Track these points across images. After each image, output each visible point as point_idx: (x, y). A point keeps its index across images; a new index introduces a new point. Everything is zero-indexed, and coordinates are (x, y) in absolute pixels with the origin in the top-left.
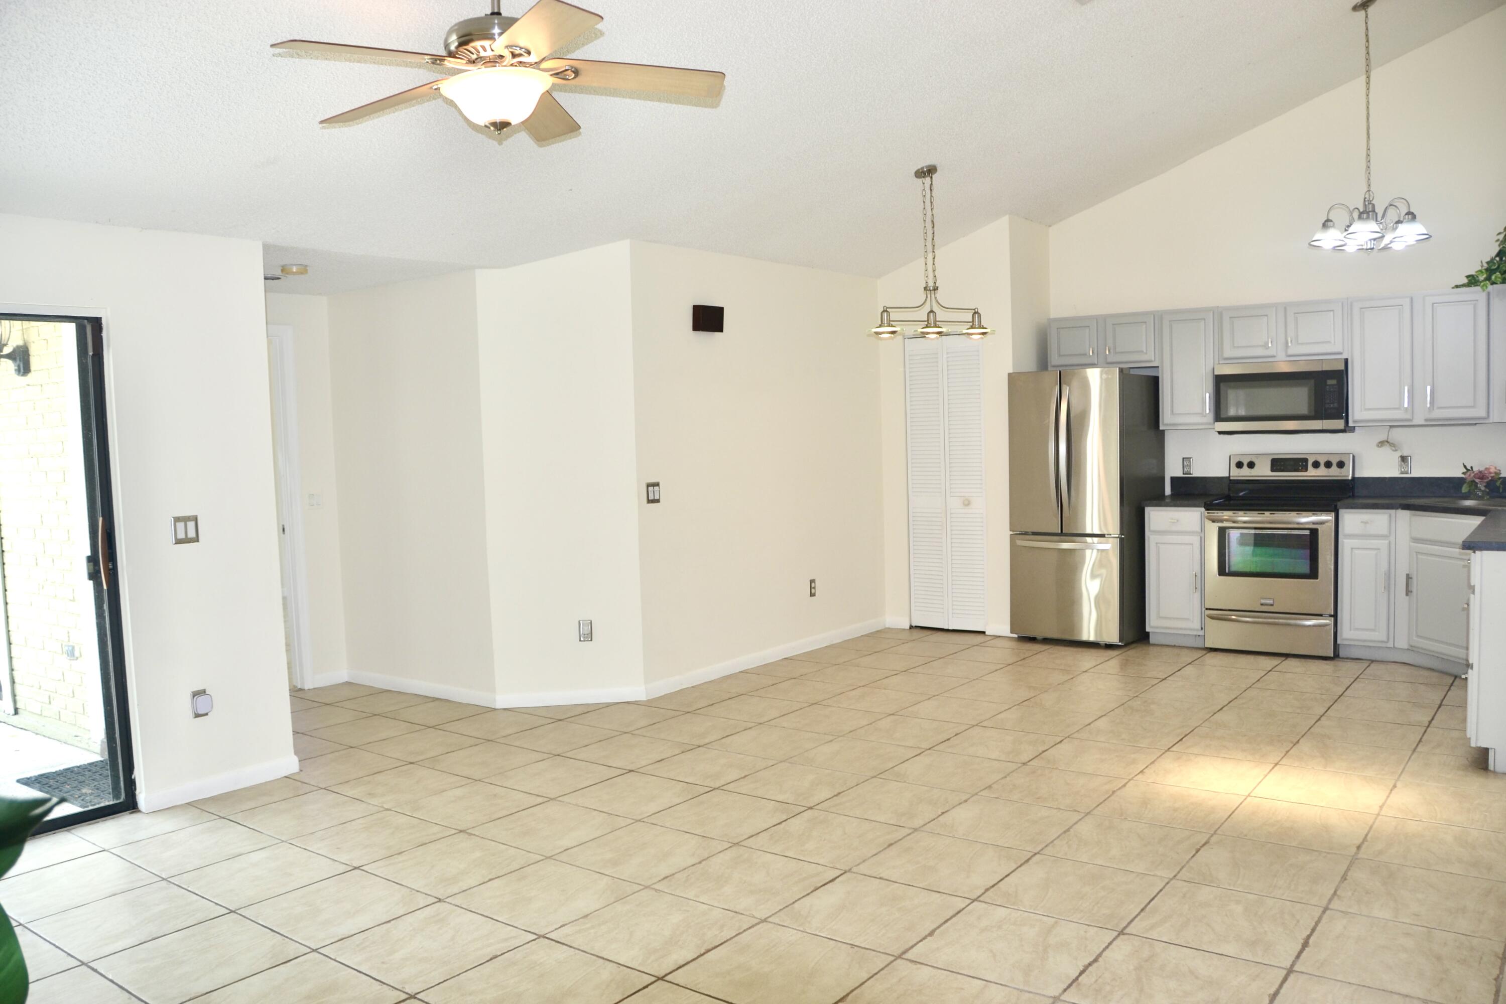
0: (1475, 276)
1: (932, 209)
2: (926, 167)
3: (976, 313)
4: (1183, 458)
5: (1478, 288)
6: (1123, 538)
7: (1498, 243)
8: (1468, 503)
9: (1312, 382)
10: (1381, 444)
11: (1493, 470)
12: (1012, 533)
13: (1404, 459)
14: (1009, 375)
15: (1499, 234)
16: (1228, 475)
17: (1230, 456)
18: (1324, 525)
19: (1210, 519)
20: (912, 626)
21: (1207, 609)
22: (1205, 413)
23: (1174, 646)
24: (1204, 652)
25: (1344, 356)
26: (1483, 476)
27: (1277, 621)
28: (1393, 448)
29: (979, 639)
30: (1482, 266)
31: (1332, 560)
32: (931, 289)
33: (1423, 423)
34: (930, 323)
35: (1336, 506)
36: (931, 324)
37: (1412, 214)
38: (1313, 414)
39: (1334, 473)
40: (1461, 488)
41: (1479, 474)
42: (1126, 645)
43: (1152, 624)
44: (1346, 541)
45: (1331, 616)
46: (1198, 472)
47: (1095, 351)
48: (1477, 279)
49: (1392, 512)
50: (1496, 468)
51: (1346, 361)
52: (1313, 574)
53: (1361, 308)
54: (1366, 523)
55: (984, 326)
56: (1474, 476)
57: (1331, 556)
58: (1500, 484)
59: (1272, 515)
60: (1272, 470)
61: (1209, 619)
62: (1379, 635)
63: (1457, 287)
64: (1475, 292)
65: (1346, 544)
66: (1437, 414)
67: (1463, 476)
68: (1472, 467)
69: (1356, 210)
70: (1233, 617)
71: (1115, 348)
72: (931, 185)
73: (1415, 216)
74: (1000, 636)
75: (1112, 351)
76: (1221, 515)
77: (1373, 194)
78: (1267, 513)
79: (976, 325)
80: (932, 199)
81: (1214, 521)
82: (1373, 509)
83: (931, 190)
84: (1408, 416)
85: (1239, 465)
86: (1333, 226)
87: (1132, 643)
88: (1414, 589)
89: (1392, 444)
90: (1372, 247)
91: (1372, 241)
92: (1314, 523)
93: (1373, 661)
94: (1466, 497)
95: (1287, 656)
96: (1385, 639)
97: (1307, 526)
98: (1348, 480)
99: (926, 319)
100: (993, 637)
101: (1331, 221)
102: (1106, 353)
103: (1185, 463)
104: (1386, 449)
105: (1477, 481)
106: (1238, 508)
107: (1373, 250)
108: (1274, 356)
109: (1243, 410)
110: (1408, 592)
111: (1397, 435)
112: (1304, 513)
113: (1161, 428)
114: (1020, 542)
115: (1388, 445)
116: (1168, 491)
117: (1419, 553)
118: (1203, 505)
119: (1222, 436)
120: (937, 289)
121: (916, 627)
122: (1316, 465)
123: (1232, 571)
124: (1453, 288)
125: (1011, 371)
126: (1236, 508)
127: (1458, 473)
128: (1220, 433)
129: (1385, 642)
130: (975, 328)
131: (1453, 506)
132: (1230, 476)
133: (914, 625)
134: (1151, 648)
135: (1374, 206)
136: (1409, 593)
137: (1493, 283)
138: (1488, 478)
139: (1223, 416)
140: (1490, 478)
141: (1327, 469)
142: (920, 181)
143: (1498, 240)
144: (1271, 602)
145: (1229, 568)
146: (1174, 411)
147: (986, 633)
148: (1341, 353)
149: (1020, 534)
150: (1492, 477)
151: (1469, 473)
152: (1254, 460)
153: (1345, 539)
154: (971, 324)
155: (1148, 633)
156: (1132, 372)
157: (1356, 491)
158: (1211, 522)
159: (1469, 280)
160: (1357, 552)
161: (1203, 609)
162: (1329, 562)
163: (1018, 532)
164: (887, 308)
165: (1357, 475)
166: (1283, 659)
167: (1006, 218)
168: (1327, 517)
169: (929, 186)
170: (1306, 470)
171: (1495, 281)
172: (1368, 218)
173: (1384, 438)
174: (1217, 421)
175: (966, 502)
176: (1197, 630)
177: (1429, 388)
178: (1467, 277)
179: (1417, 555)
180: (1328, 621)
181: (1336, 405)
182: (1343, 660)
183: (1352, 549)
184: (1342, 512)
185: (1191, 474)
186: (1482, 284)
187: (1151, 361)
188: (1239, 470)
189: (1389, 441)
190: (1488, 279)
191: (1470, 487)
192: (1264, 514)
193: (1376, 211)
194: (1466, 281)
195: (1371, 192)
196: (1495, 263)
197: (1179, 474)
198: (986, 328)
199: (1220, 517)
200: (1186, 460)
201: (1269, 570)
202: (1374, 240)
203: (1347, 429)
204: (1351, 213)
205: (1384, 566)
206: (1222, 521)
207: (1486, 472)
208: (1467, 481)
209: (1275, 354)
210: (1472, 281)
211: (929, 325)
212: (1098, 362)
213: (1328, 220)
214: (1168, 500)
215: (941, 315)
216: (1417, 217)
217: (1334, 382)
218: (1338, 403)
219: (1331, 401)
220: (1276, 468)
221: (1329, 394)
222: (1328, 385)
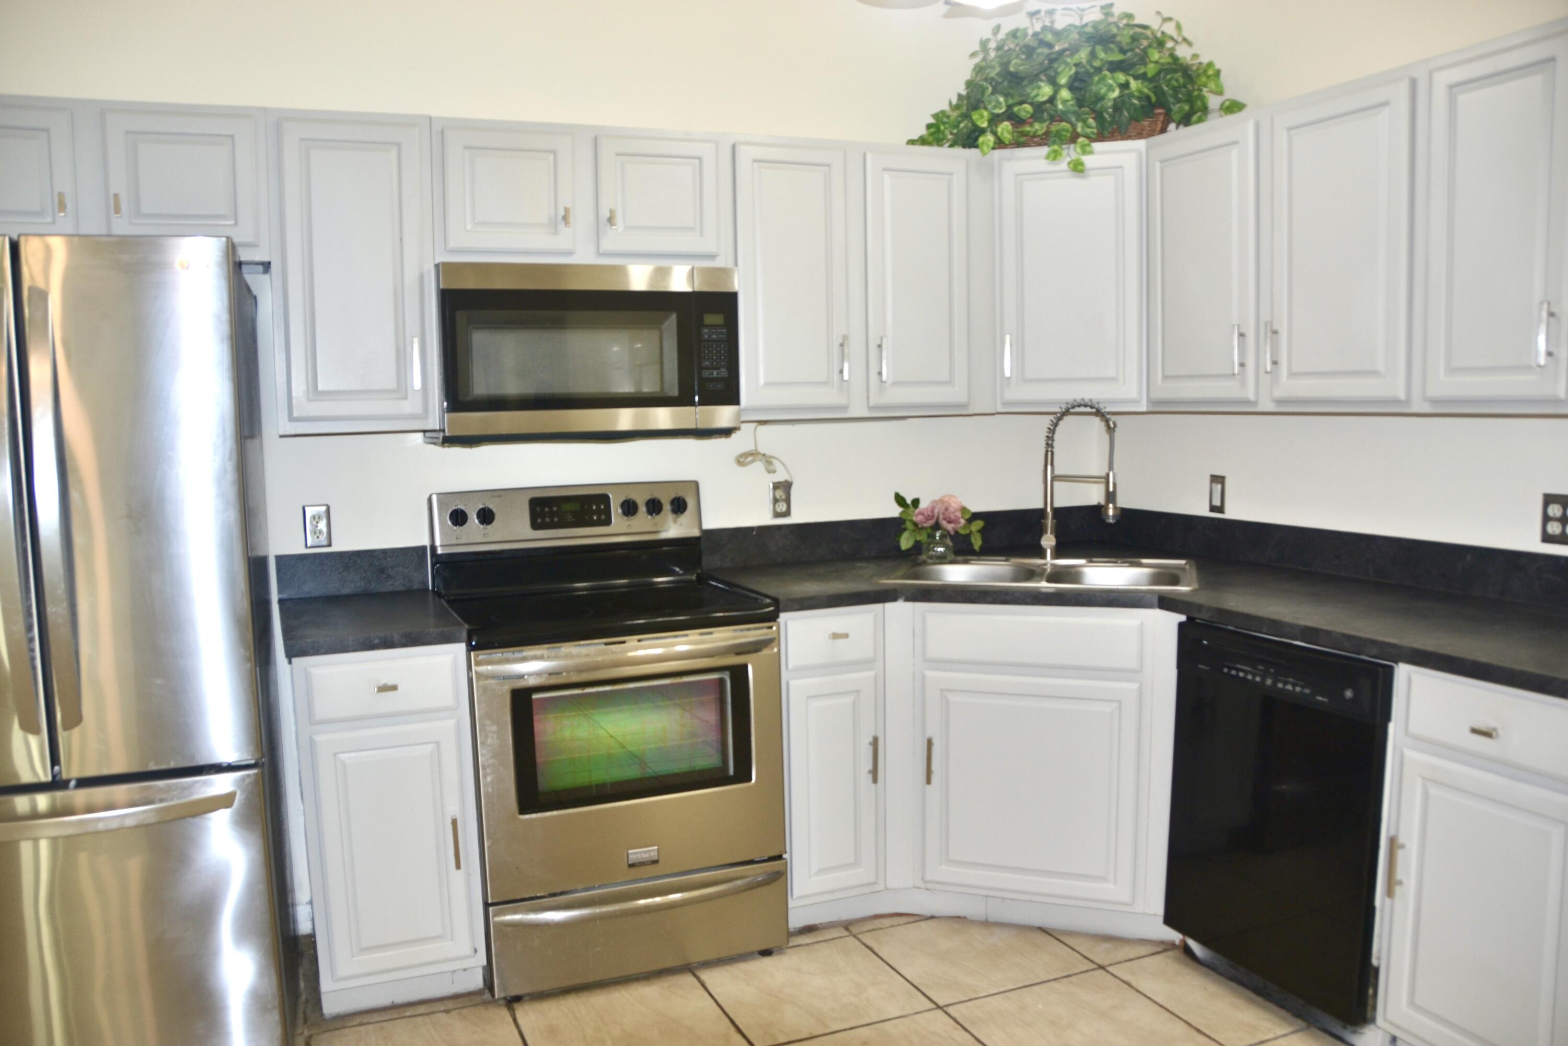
9: (673, 316)
10: (747, 458)
16: (424, 544)
17: (444, 496)
18: (760, 654)
21: (493, 904)
22: (407, 390)
28: (770, 467)
33: (866, 414)
38: (676, 392)
43: (342, 971)
44: (795, 683)
52: (737, 775)
53: (755, 161)
60: (535, 526)
62: (865, 873)
63: (911, 141)
66: (892, 395)
85: (459, 517)
89: (770, 457)
93: (845, 927)
96: (872, 878)
98: (695, 538)
108: (570, 254)
109: (512, 383)
110: (930, 775)
116: (274, 594)
117: (948, 691)
118: (464, 636)
122: (629, 509)
124: (903, 143)
129: (872, 884)
132: (425, 546)
136: (932, 777)
139: (462, 395)
141: (651, 516)
144: (651, 854)
146: (318, 384)
152: (491, 504)
159: (928, 132)
170: (608, 522)
171: (1002, 138)
173: (750, 447)
181: (724, 373)
183: (808, 699)
184: (783, 618)
187: (249, 247)
188: (457, 529)
189: (761, 452)
191: (914, 537)
194: (924, 132)
208: (909, 526)
209: (572, 249)
210: (931, 134)
217: (717, 319)
218: (727, 368)
219: (713, 362)
220: (552, 520)
221: (708, 347)
222: (707, 326)
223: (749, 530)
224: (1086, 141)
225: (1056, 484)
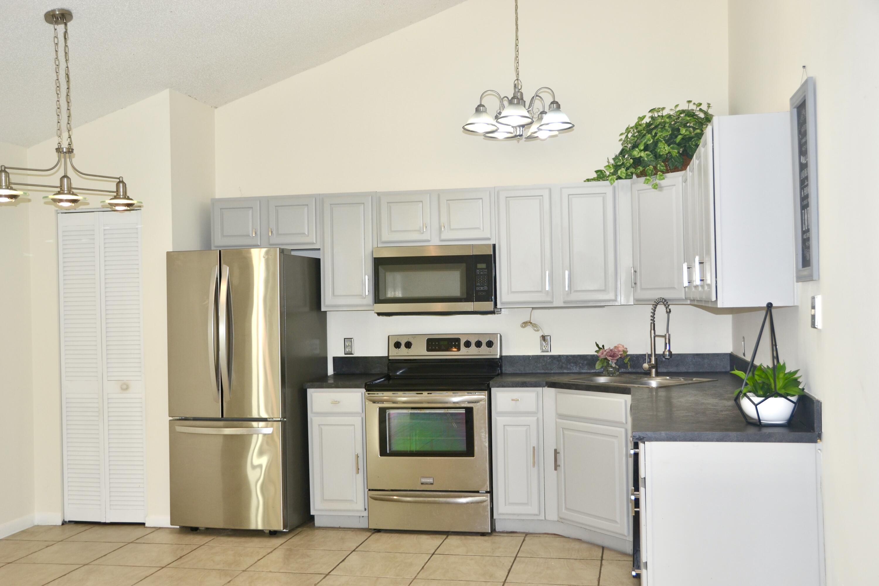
0: (603, 172)
1: (66, 60)
2: (59, 10)
3: (120, 182)
4: (345, 339)
5: (607, 183)
6: (286, 421)
7: (621, 142)
8: (602, 380)
9: (464, 265)
10: (525, 324)
11: (621, 349)
12: (171, 418)
13: (544, 338)
14: (168, 253)
15: (621, 134)
16: (387, 355)
17: (389, 337)
18: (478, 404)
19: (370, 400)
20: (66, 522)
21: (369, 490)
22: (364, 295)
23: (339, 528)
24: (369, 534)
25: (492, 242)
26: (614, 354)
27: (437, 499)
28: (535, 328)
29: (138, 532)
30: (608, 162)
31: (486, 438)
32: (65, 151)
33: (562, 305)
34: (63, 189)
35: (488, 385)
36: (64, 191)
37: (557, 103)
38: (465, 296)
39: (484, 352)
40: (595, 365)
41: (610, 352)
42: (290, 531)
43: (316, 508)
44: (498, 418)
45: (487, 492)
46: (358, 352)
47: (259, 233)
48: (605, 174)
49: (539, 389)
50: (623, 346)
51: (494, 246)
52: (469, 452)
53: (507, 197)
54: (517, 401)
55: (130, 197)
56: (606, 354)
57: (486, 433)
58: (628, 361)
59: (430, 395)
60: (428, 350)
61: (371, 499)
62: (533, 509)
63: (588, 180)
64: (603, 186)
65: (498, 421)
66: (574, 297)
67: (596, 354)
68: (603, 346)
69: (506, 98)
70: (395, 497)
71: (277, 229)
72: (66, 32)
73: (559, 105)
74: (160, 528)
75: (274, 232)
76: (381, 395)
77: (521, 83)
78: (425, 393)
79: (120, 195)
80: (67, 49)
81: (374, 402)
82: (522, 387)
83: (65, 39)
84: (549, 299)
85: (397, 345)
86: (485, 111)
87: (298, 527)
88: (561, 462)
89: (535, 324)
90: (521, 133)
91: (521, 128)
92: (469, 402)
93: (527, 534)
94: (599, 374)
95: (447, 533)
96: (536, 512)
97: (463, 405)
98: (497, 358)
99: (59, 185)
100: (154, 529)
101: (483, 106)
102: (269, 234)
103: (347, 344)
104: (529, 329)
105: (609, 358)
106: (398, 388)
107: (521, 137)
108: (429, 241)
109: (400, 292)
110: (556, 466)
111: (538, 316)
112: (460, 393)
113: (323, 309)
114: (179, 429)
115: (531, 325)
116: (330, 371)
117: (565, 429)
118: (364, 385)
119: (381, 317)
120: (72, 152)
121: (70, 522)
122: (468, 344)
123: (394, 451)
124: (585, 181)
125: (171, 250)
126: (394, 388)
127: (591, 351)
128: (379, 314)
129: (537, 515)
130: (120, 198)
131: (587, 383)
132: (388, 356)
133: (67, 519)
134: (317, 532)
135: (522, 94)
136: (558, 468)
137: (619, 178)
138: (618, 356)
139: (382, 297)
140: (620, 356)
141: (477, 348)
142: (50, 27)
143: (620, 140)
144: (431, 480)
145: (390, 449)
146: (335, 293)
147: (146, 525)
148: (489, 239)
149: (180, 420)
150: (621, 355)
151: (601, 351)
152: (411, 340)
153: (498, 417)
154: (115, 194)
155: (313, 517)
156: (293, 253)
157: (503, 368)
158: (372, 402)
159: (598, 175)
160: (509, 429)
161: (367, 490)
162: (484, 440)
163: (178, 418)
164: (5, 168)
165: (504, 354)
166: (445, 537)
167: (165, 94)
168: (481, 396)
169: (63, 35)
170: (459, 349)
171: (621, 176)
172: (518, 103)
173: (527, 319)
174: (375, 303)
175: (125, 387)
176: (361, 511)
177: (567, 273)
178: (597, 172)
179: (563, 431)
180: (485, 497)
181: (486, 288)
182: (500, 534)
183: (504, 426)
184: (493, 390)
185: (352, 354)
186: (610, 178)
187: (313, 244)
188: (397, 350)
189: (531, 322)
190: (615, 173)
191: (602, 364)
192: (422, 394)
193: (524, 99)
194: (595, 175)
195: (519, 81)
196: (620, 160)
197: (341, 354)
198: (131, 199)
199: (382, 398)
200: (348, 341)
201: (427, 448)
202: (523, 126)
203: (496, 310)
204: (501, 100)
205: (534, 443)
206: (382, 402)
207: (616, 350)
208: (600, 359)
209: (429, 239)
210: (601, 176)
211: (62, 192)
212: (260, 244)
213: (481, 105)
214: (331, 381)
215: (77, 181)
216: (561, 107)
217: (484, 266)
218: (487, 286)
219: (481, 284)
220: (432, 348)
221: (479, 277)
222: (479, 269)
223: (529, 357)
224: (661, 174)
225: (656, 338)
